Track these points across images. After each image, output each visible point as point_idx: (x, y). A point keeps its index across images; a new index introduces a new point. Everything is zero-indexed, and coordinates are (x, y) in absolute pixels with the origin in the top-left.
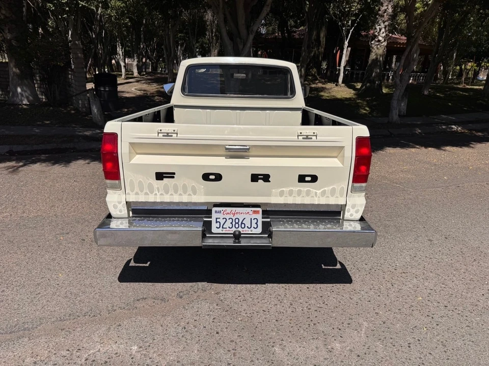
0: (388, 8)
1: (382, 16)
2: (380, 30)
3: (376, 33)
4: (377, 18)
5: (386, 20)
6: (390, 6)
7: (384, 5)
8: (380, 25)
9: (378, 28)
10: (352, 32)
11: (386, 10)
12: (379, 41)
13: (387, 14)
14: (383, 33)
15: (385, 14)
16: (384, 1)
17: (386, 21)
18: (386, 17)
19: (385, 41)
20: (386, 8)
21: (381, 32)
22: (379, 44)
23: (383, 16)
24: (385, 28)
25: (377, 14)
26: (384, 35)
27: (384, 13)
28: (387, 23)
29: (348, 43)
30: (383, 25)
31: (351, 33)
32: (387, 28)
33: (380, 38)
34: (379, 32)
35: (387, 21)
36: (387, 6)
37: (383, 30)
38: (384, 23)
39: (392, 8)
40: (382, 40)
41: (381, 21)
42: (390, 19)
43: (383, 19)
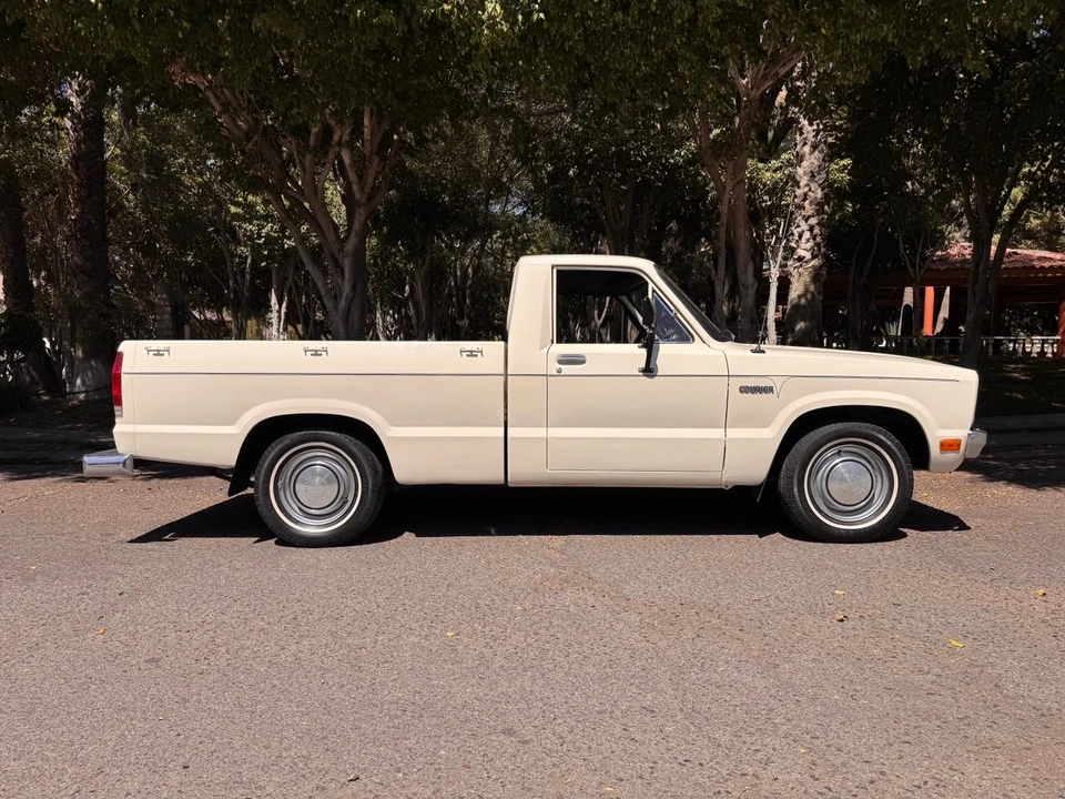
0: (810, 190)
1: (800, 207)
2: (800, 236)
3: (793, 244)
5: (810, 213)
7: (802, 184)
8: (799, 226)
9: (796, 232)
11: (806, 194)
12: (800, 259)
13: (811, 203)
14: (808, 240)
15: (807, 202)
16: (801, 177)
17: (809, 217)
18: (809, 209)
19: (814, 257)
20: (807, 189)
21: (803, 240)
22: (801, 266)
23: (804, 208)
24: (811, 229)
26: (811, 243)
27: (804, 200)
28: (813, 221)
30: (804, 226)
32: (816, 231)
33: (801, 252)
34: (798, 241)
35: (813, 216)
36: (807, 185)
37: (807, 235)
38: (806, 221)
39: (823, 189)
40: (808, 255)
41: (800, 218)
42: (820, 212)
43: (804, 213)
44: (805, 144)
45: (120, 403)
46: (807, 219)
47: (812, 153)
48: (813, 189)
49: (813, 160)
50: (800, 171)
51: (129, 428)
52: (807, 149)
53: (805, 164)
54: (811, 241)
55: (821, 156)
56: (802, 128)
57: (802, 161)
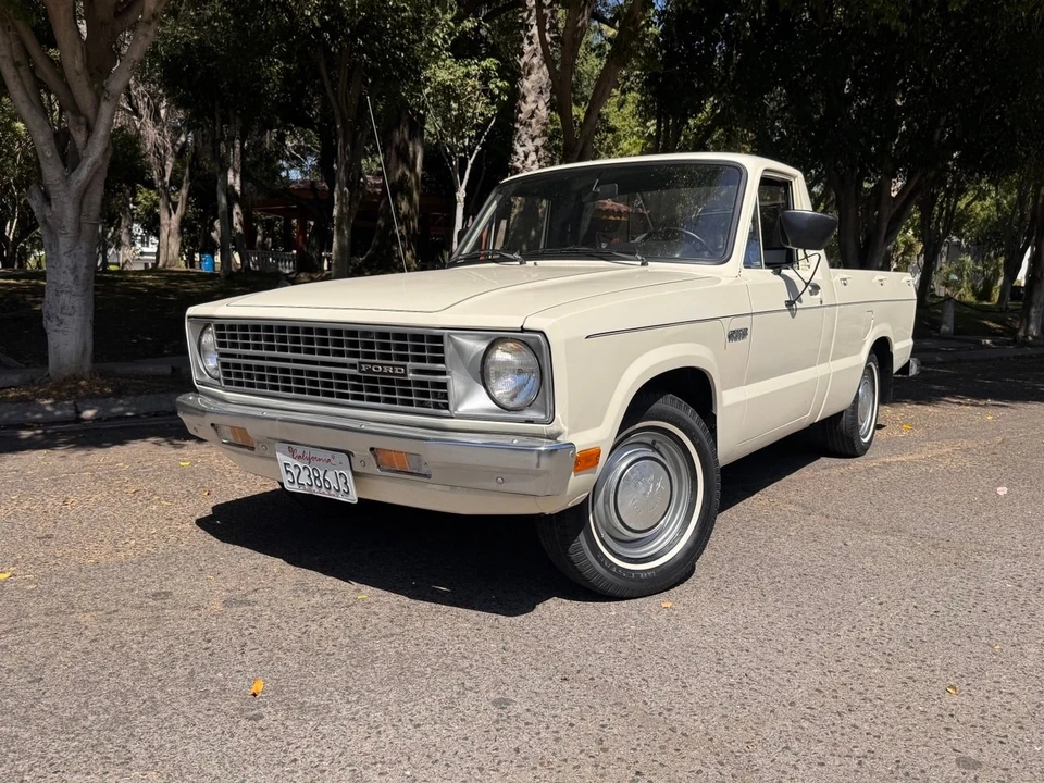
0: (537, 107)
1: (527, 125)
2: (526, 156)
3: (518, 164)
4: (517, 130)
5: (537, 132)
6: (541, 104)
7: (528, 99)
8: (524, 145)
9: (520, 150)
10: (472, 165)
11: (533, 112)
13: (538, 121)
14: (533, 163)
15: (533, 120)
16: (528, 91)
17: (536, 137)
18: (536, 129)
20: (534, 106)
21: (529, 162)
23: (530, 125)
24: (537, 151)
25: (515, 120)
26: (536, 166)
27: (532, 117)
28: (539, 142)
29: (466, 190)
30: (530, 146)
31: (469, 167)
32: (541, 153)
34: (523, 162)
35: (539, 136)
36: (535, 102)
37: (533, 157)
38: (533, 141)
39: (549, 108)
41: (525, 136)
42: (544, 133)
43: (530, 132)
44: (534, 55)
46: (533, 139)
47: (540, 66)
48: (540, 107)
49: (541, 75)
50: (527, 84)
52: (535, 61)
53: (533, 77)
54: (537, 163)
55: (549, 72)
56: (531, 36)
57: (529, 74)
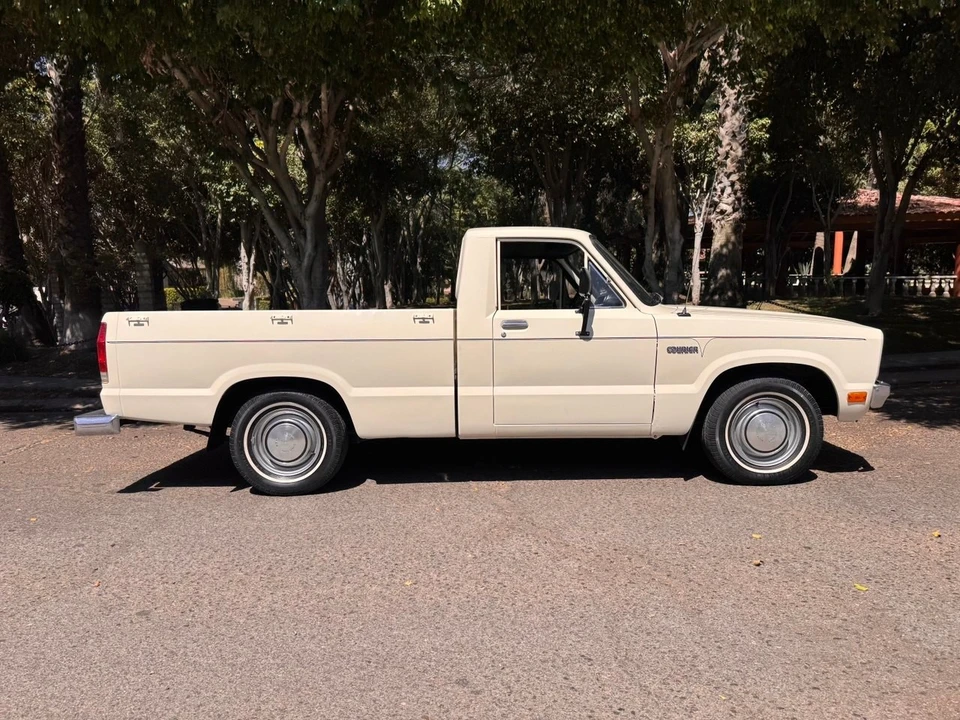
0: (731, 149)
1: (722, 165)
2: (723, 191)
3: (716, 199)
4: (716, 170)
5: (731, 170)
6: (735, 145)
7: (724, 144)
8: (721, 182)
9: (718, 187)
11: (727, 153)
12: (722, 212)
13: (732, 161)
14: (729, 195)
15: (729, 160)
16: (723, 136)
17: (731, 174)
18: (731, 166)
19: (735, 210)
20: (728, 148)
21: (725, 195)
22: (723, 219)
23: (726, 165)
24: (733, 184)
26: (732, 198)
27: (726, 158)
28: (734, 177)
30: (726, 182)
32: (737, 186)
33: (723, 206)
34: (720, 196)
35: (734, 172)
36: (729, 144)
37: (729, 190)
38: (728, 177)
39: (743, 148)
40: (729, 209)
41: (722, 174)
42: (739, 169)
43: (725, 170)
44: (727, 106)
45: (105, 369)
46: (728, 176)
47: (733, 114)
48: (734, 148)
49: (734, 121)
50: (722, 131)
51: (115, 392)
52: (729, 111)
53: (727, 124)
54: (733, 195)
55: (742, 117)
56: (724, 91)
57: (724, 122)
